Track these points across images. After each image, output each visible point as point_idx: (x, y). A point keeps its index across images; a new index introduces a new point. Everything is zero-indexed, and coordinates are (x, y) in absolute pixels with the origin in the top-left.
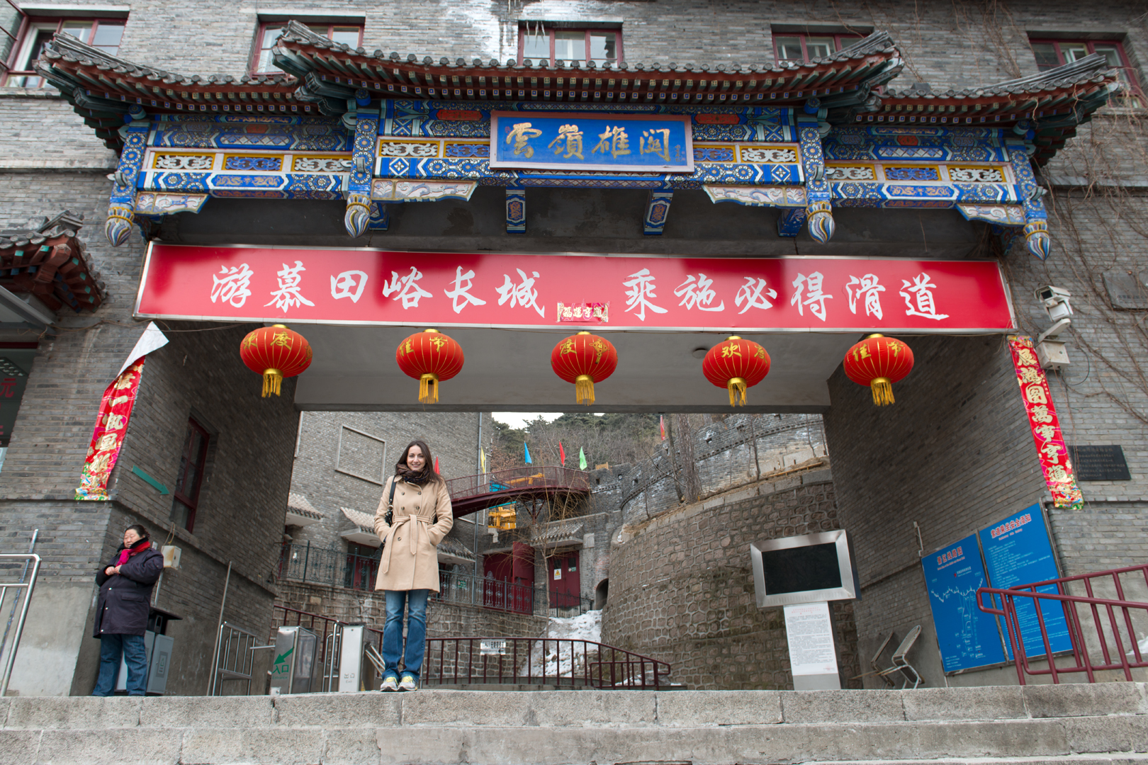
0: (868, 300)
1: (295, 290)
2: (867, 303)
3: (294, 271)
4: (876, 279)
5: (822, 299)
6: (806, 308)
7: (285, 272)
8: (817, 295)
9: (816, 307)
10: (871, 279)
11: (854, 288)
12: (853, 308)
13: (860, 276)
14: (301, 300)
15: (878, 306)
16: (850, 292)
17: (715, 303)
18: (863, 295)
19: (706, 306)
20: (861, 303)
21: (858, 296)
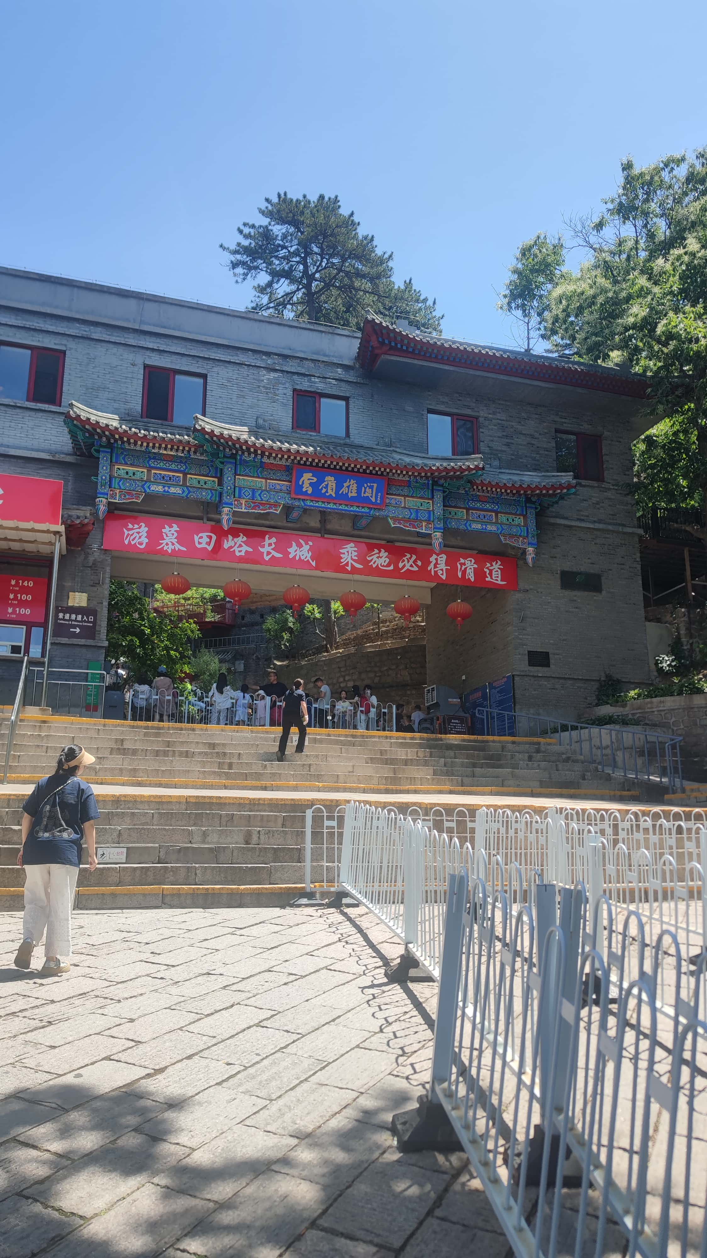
0: (468, 571)
1: (175, 541)
2: (467, 572)
3: (173, 530)
4: (473, 561)
5: (444, 568)
6: (436, 572)
7: (166, 529)
8: (442, 565)
9: (441, 572)
10: (471, 561)
11: (462, 564)
12: (460, 575)
13: (465, 558)
14: (178, 547)
15: (472, 575)
16: (459, 566)
17: (389, 565)
18: (466, 569)
19: (384, 566)
20: (464, 572)
21: (463, 568)
